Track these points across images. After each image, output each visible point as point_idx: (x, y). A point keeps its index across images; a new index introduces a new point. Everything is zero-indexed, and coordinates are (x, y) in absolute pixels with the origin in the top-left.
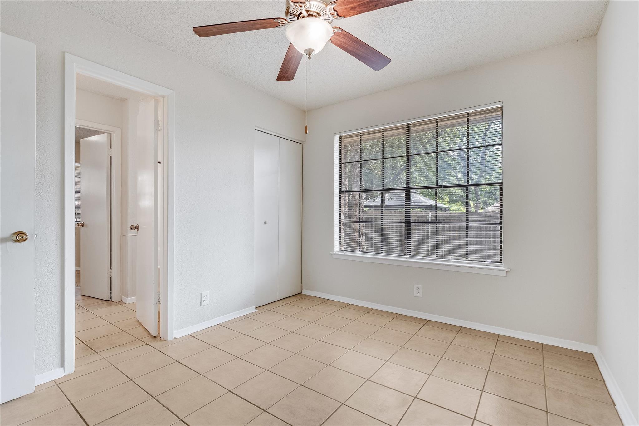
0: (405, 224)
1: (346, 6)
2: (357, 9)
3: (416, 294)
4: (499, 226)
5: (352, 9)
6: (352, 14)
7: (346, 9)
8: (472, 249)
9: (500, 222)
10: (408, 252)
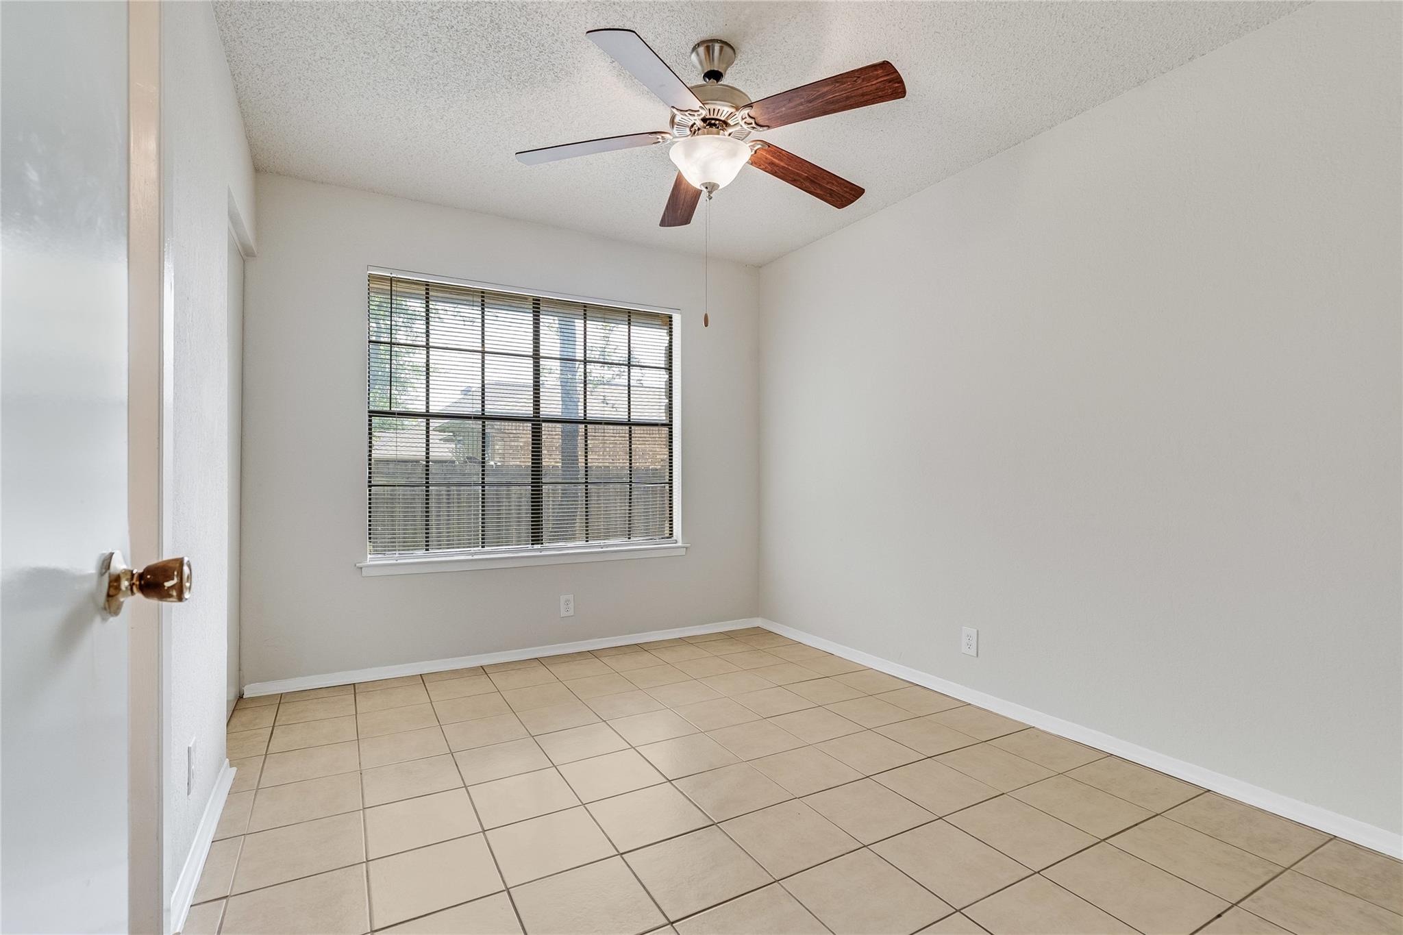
0: (532, 487)
1: (769, 157)
2: (776, 169)
3: (563, 613)
4: (667, 487)
5: (772, 163)
6: (763, 167)
7: (766, 159)
8: (638, 523)
9: (670, 480)
10: (536, 538)
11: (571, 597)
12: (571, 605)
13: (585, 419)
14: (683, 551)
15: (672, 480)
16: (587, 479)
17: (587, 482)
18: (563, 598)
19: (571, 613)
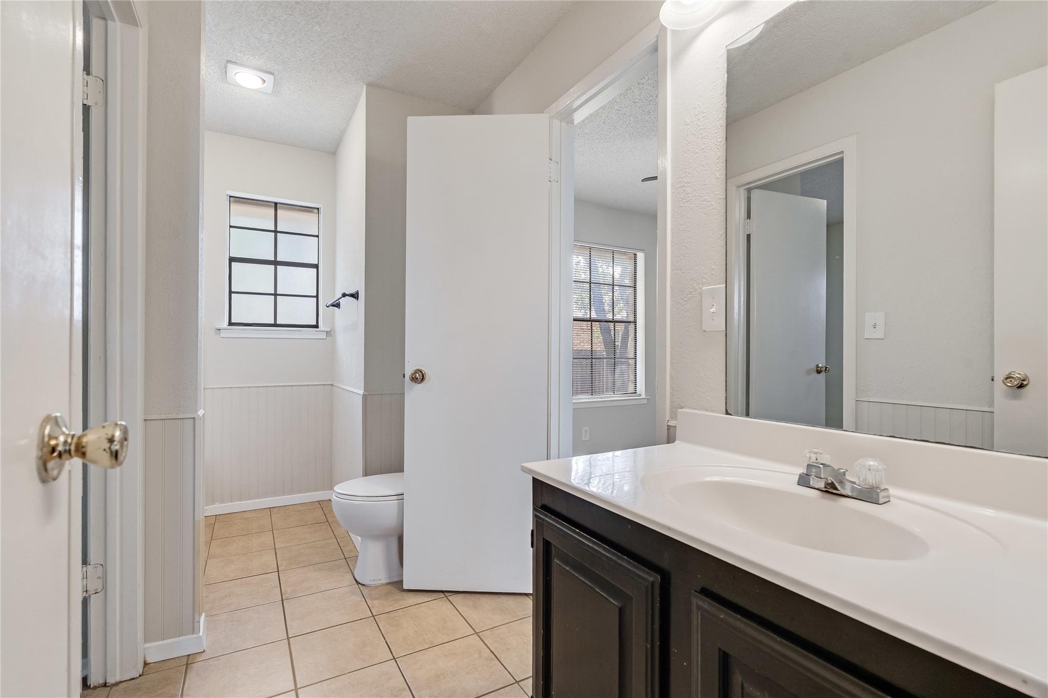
3: (584, 439)
4: (633, 361)
9: (634, 357)
11: (587, 428)
12: (588, 434)
13: (590, 318)
14: (645, 402)
15: (636, 357)
16: (592, 356)
17: (592, 358)
18: (584, 429)
19: (588, 438)
